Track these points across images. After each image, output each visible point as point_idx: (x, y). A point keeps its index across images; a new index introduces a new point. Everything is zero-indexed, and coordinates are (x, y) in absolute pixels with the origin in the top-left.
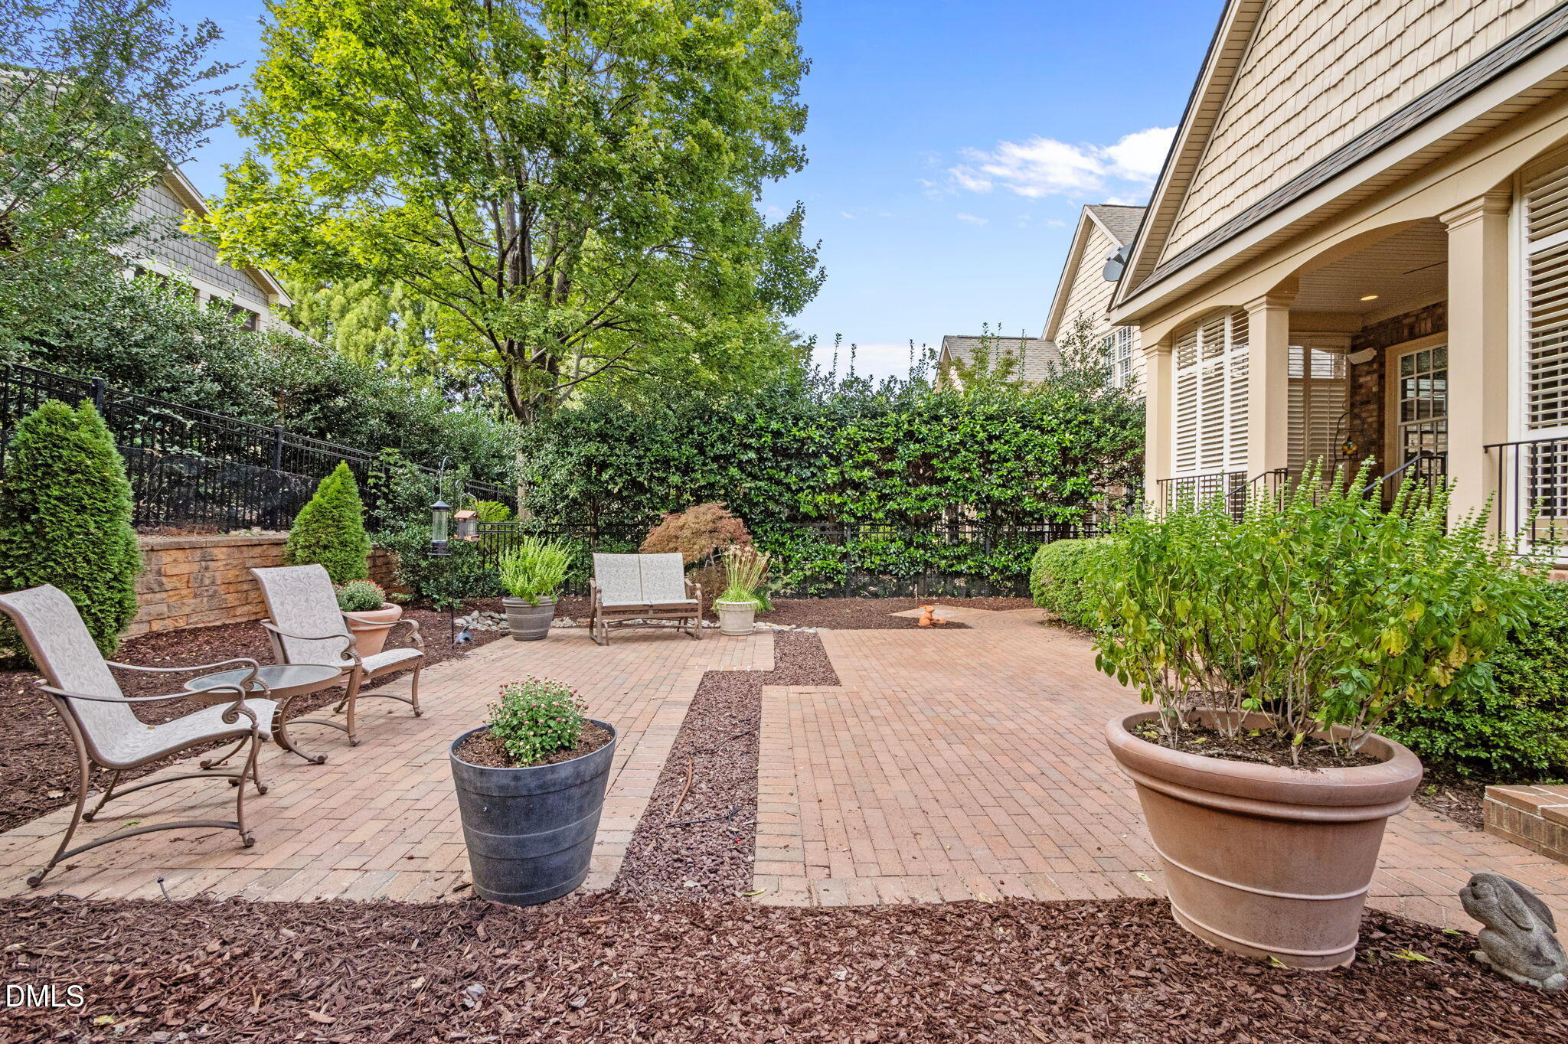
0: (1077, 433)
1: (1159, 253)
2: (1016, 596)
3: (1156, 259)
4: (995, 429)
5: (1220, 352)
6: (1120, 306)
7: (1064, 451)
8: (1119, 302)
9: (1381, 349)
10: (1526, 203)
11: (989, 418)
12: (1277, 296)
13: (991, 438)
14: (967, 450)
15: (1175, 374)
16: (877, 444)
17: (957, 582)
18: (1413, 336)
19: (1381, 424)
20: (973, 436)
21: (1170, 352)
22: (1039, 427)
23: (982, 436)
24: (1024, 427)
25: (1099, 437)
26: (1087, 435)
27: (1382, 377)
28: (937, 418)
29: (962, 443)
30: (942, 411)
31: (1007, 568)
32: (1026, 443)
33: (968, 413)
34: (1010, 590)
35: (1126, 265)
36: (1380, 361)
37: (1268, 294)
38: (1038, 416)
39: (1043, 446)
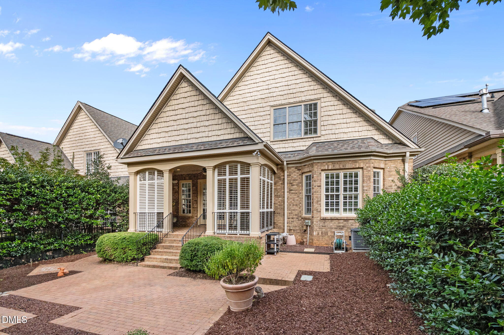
0: (101, 195)
1: (135, 146)
2: (75, 254)
3: (134, 148)
4: (71, 192)
5: (153, 179)
6: (122, 158)
7: (97, 201)
8: (121, 157)
9: (178, 181)
10: (217, 170)
11: (68, 188)
12: (170, 171)
13: (69, 196)
14: (58, 200)
15: (138, 182)
16: (8, 197)
17: (48, 254)
18: (185, 179)
19: (179, 198)
20: (61, 194)
21: (137, 175)
22: (87, 192)
23: (65, 195)
24: (82, 192)
25: (109, 197)
26: (105, 196)
27: (179, 187)
28: (43, 187)
29: (56, 198)
30: (45, 184)
31: (72, 244)
32: (83, 198)
33: (59, 185)
34: (72, 253)
35: (124, 147)
36: (178, 183)
37: (169, 170)
38: (87, 188)
39: (89, 199)
